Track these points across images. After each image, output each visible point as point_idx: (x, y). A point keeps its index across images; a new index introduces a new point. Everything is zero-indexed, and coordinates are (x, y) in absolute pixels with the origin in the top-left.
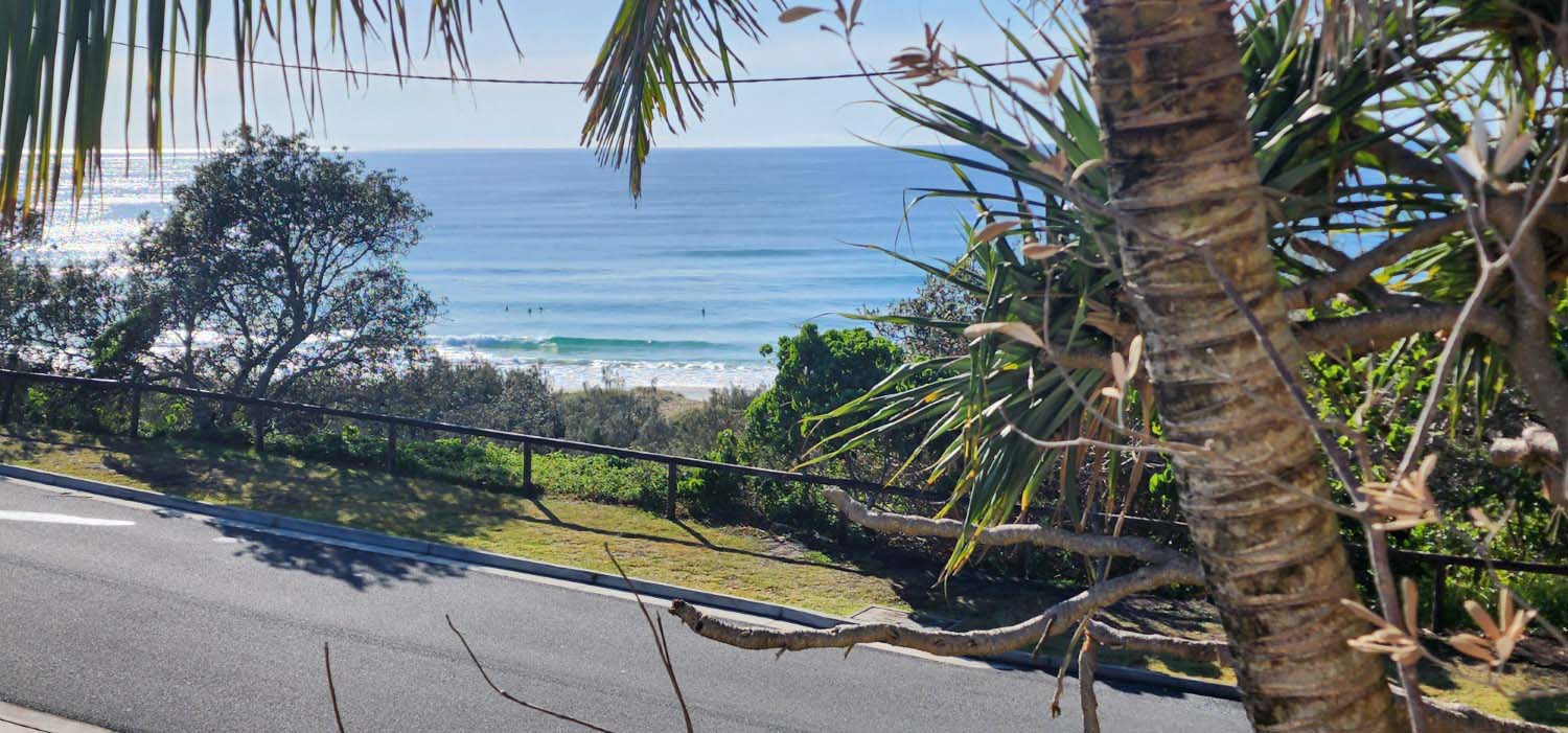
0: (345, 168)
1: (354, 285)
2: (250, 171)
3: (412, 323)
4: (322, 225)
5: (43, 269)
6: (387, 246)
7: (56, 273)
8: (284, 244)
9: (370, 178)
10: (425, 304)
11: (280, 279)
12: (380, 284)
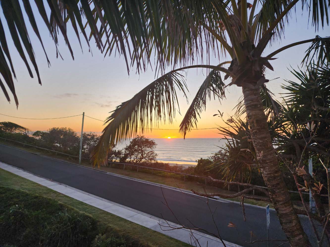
0: (148, 139)
1: (148, 153)
2: (138, 140)
3: (155, 157)
4: (146, 146)
5: (115, 151)
6: (152, 148)
7: (117, 151)
8: (141, 148)
9: (151, 141)
10: (156, 155)
11: (141, 152)
12: (152, 153)
